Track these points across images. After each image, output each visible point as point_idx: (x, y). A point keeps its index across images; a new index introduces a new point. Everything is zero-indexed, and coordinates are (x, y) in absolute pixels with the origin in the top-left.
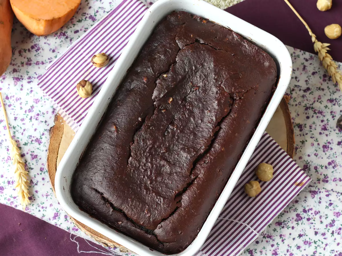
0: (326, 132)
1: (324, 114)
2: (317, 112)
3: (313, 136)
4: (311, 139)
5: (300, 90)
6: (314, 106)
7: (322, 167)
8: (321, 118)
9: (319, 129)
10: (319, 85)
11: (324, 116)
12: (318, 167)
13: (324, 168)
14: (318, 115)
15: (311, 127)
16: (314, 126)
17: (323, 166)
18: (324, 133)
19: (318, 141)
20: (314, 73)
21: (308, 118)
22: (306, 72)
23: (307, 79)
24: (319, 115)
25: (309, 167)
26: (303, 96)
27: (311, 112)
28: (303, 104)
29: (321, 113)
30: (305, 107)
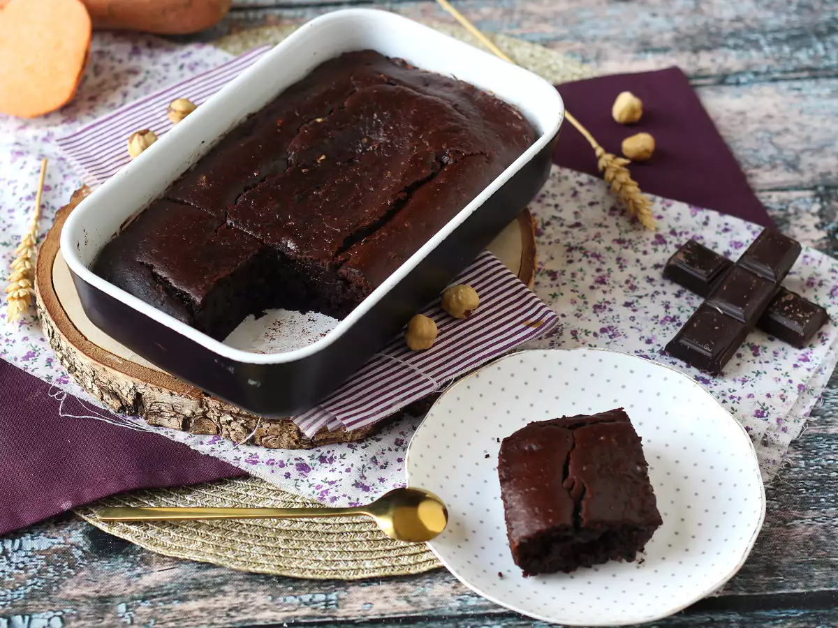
0: (604, 287)
1: (604, 260)
2: (589, 254)
3: (576, 289)
4: (572, 293)
5: (562, 225)
6: (584, 245)
7: (587, 333)
8: (598, 264)
9: (589, 281)
10: (600, 220)
11: (603, 263)
12: (579, 332)
13: (591, 335)
14: (590, 259)
15: (573, 275)
16: (580, 275)
17: (590, 332)
18: (598, 288)
19: (585, 298)
20: (591, 204)
21: (570, 262)
22: (578, 200)
23: (578, 210)
24: (594, 260)
25: (562, 331)
26: (566, 233)
27: (577, 255)
28: (565, 242)
29: (598, 257)
30: (567, 248)
